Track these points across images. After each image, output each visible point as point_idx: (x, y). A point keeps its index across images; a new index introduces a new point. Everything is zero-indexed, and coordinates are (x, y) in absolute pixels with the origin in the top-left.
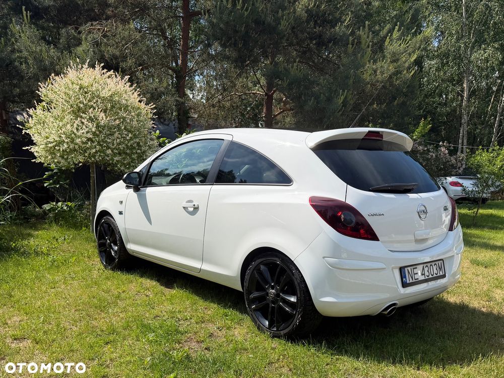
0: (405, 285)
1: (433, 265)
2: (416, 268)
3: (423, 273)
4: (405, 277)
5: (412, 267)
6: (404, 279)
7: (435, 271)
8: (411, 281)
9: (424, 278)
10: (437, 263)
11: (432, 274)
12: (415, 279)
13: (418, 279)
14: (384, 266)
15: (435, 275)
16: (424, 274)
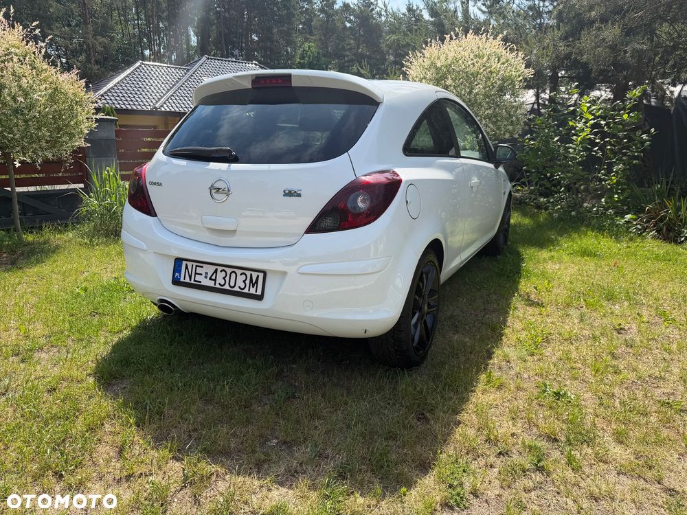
0: (176, 282)
1: (238, 274)
2: (202, 267)
3: (214, 277)
4: (180, 272)
5: (195, 264)
6: (177, 274)
7: (240, 283)
8: (187, 280)
9: (213, 286)
10: (248, 273)
11: (232, 285)
12: (195, 281)
13: (200, 282)
14: (145, 247)
15: (236, 289)
16: (215, 280)
